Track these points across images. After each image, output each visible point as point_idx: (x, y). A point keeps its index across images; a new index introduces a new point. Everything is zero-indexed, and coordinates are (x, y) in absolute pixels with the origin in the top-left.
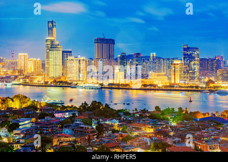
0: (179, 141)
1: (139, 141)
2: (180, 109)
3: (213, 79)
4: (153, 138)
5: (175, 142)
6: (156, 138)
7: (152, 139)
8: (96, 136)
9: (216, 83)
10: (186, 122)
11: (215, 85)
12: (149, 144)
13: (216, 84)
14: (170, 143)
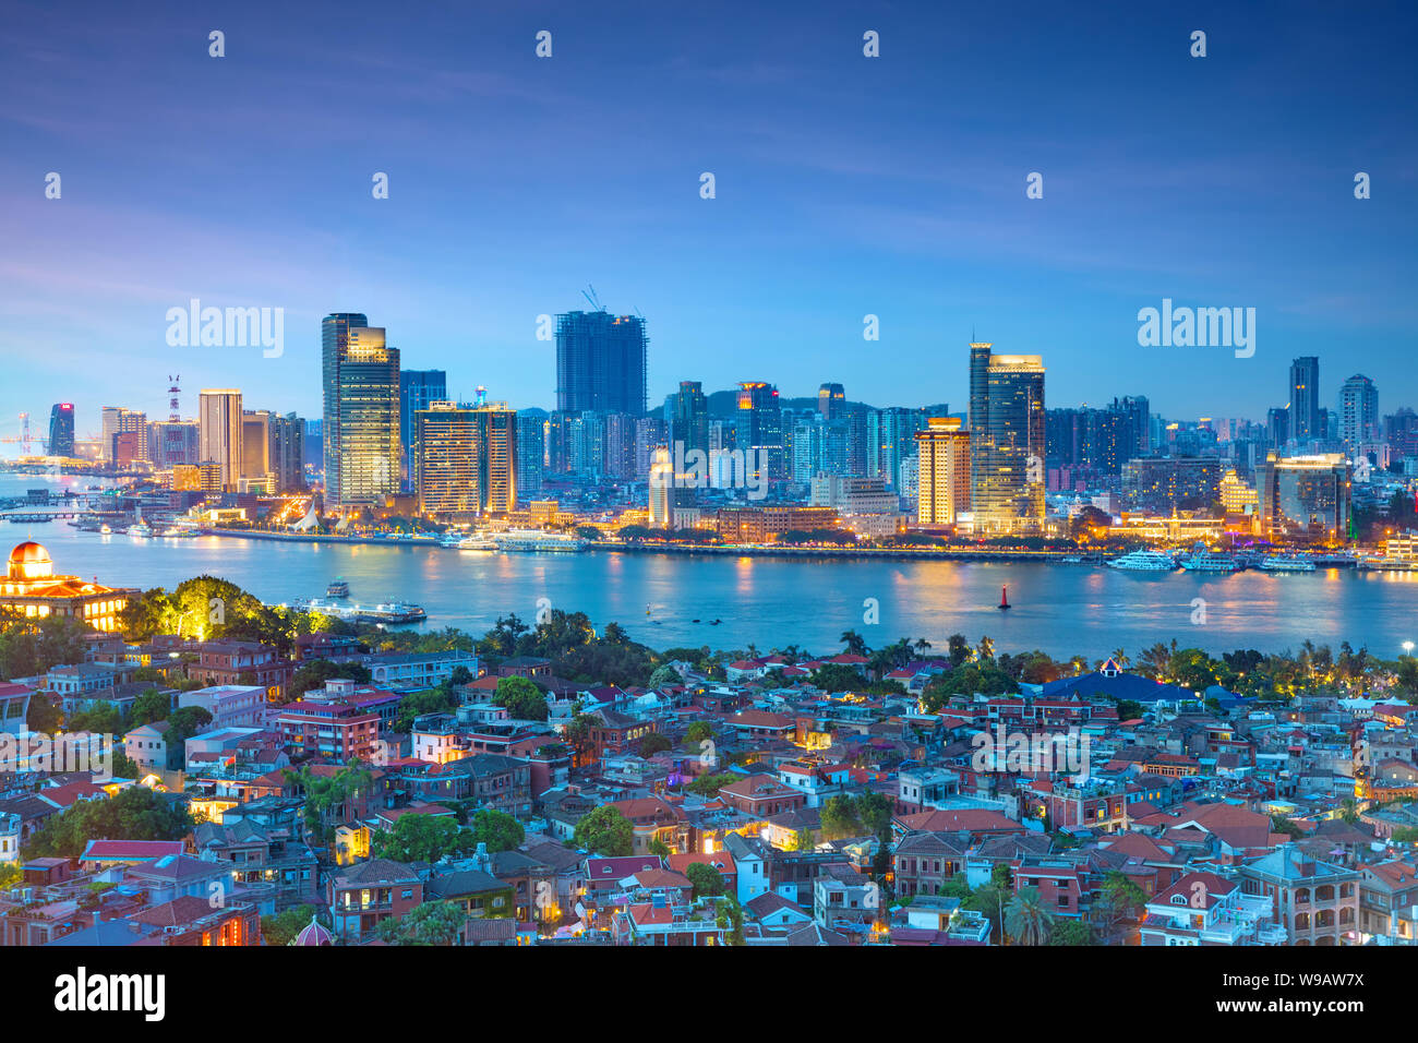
0: (950, 789)
1: (768, 791)
2: (957, 642)
3: (1102, 502)
4: (835, 778)
5: (933, 793)
6: (845, 776)
7: (828, 782)
8: (565, 770)
9: (1118, 521)
10: (983, 699)
11: (1113, 531)
12: (814, 802)
13: (1118, 527)
14: (908, 798)
